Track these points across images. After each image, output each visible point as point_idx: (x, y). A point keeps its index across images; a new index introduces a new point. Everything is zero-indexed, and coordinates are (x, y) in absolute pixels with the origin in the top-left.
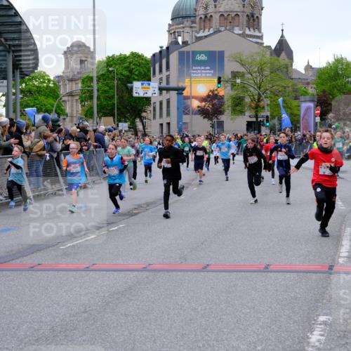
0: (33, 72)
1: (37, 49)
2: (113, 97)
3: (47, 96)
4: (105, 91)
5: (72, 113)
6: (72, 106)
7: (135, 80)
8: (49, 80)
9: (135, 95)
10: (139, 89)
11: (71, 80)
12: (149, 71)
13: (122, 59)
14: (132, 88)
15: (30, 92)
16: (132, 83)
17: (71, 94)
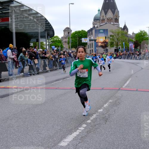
0: (53, 36)
1: (53, 30)
2: (77, 43)
3: (58, 43)
4: (75, 41)
5: (66, 47)
6: (66, 45)
7: (83, 38)
8: (59, 38)
9: (82, 42)
10: (84, 40)
11: (66, 38)
12: (87, 35)
13: (79, 32)
14: (81, 40)
15: (54, 41)
16: (81, 38)
17: (65, 42)
